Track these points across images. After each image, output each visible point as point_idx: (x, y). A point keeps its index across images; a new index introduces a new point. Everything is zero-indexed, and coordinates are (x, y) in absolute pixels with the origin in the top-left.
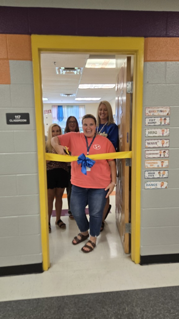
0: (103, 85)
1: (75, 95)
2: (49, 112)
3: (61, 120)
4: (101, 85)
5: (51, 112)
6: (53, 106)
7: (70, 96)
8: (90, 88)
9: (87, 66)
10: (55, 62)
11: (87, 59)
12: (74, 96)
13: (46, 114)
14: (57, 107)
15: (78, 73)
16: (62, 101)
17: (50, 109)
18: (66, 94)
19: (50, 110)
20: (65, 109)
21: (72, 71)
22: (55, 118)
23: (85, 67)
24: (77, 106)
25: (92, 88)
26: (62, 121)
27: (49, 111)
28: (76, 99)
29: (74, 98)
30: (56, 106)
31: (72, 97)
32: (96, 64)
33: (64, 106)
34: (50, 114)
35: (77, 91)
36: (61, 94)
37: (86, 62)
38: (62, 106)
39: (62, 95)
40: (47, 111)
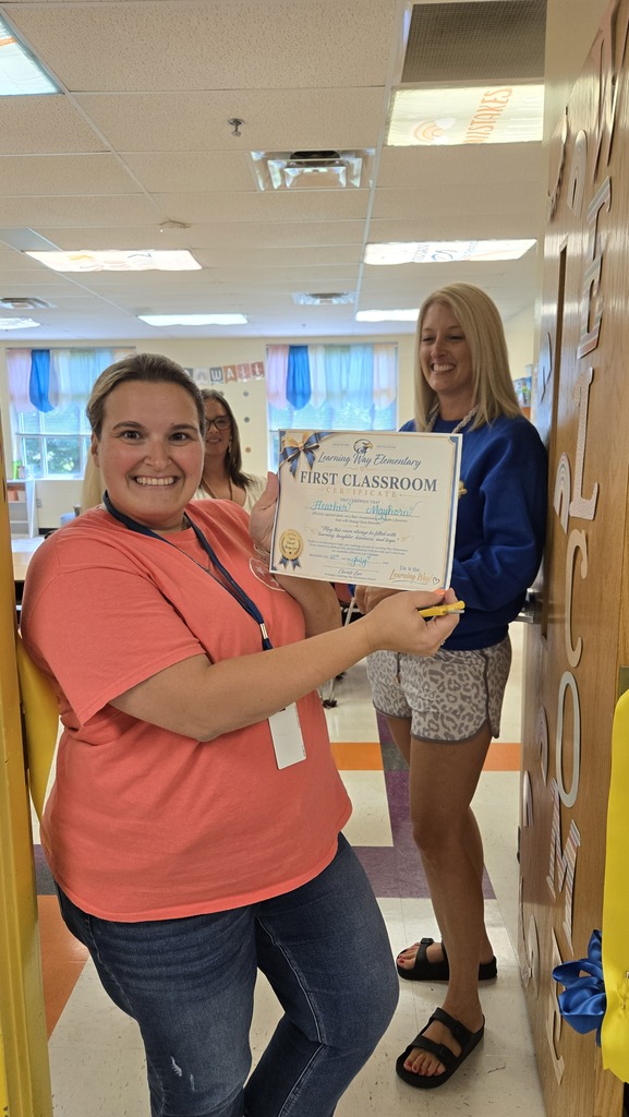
0: (475, 242)
1: (354, 299)
2: (254, 373)
3: (299, 400)
4: (467, 244)
5: (262, 372)
6: (273, 346)
7: (335, 301)
8: (417, 261)
9: (397, 138)
10: (237, 122)
11: (394, 89)
12: (351, 300)
13: (245, 380)
14: (287, 350)
15: (357, 183)
16: (304, 325)
17: (259, 361)
18: (316, 296)
19: (261, 365)
20: (317, 362)
21: (323, 170)
22: (277, 393)
23: (385, 145)
24: (365, 345)
25: (424, 261)
26: (304, 405)
27: (253, 366)
28: (362, 316)
29: (351, 311)
30: (284, 346)
31: (340, 305)
32: (440, 124)
33: (316, 346)
34: (259, 378)
35: (360, 279)
36: (295, 295)
37: (390, 112)
38: (305, 348)
39: (302, 302)
40: (246, 367)
